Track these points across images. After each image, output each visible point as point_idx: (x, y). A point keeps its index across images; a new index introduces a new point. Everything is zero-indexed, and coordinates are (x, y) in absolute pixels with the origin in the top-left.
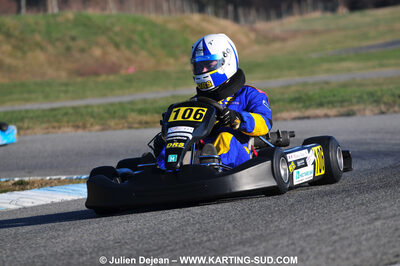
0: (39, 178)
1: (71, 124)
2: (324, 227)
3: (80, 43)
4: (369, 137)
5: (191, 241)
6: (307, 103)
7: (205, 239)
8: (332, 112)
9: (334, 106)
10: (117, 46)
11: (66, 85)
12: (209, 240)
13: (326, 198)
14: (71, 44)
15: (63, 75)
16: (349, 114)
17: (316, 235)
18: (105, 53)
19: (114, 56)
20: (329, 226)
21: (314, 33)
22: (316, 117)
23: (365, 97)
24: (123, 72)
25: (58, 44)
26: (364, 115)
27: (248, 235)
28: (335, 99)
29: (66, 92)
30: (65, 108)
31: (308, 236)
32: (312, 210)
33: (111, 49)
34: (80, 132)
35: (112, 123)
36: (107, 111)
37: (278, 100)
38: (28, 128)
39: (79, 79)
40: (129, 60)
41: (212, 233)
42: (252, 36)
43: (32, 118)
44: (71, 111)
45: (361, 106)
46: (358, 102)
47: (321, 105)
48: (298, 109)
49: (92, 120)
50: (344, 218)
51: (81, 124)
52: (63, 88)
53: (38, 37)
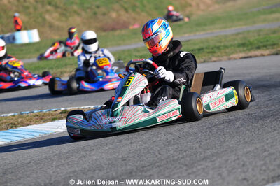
0: (77, 108)
2: (258, 146)
3: (103, 9)
5: (172, 158)
6: (250, 47)
7: (181, 156)
8: (266, 52)
9: (267, 49)
10: (126, 10)
12: (183, 157)
13: (261, 122)
14: (97, 10)
16: (277, 54)
17: (253, 152)
18: (119, 15)
19: (124, 16)
20: (262, 144)
22: (256, 56)
24: (131, 27)
25: (88, 11)
27: (209, 153)
28: (268, 43)
31: (248, 152)
32: (251, 132)
37: (231, 46)
39: (103, 33)
41: (185, 151)
47: (258, 48)
48: (244, 51)
50: (271, 138)
53: (75, 7)
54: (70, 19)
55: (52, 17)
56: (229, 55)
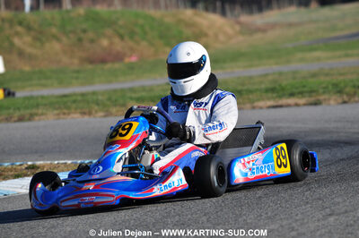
0: (49, 162)
1: (79, 111)
3: (91, 35)
4: (332, 125)
6: (281, 93)
8: (302, 101)
9: (303, 97)
10: (121, 37)
11: (78, 72)
13: (290, 192)
14: (82, 35)
15: (76, 61)
16: (316, 103)
17: (277, 230)
18: (111, 44)
19: (119, 45)
20: (290, 221)
21: (290, 25)
22: (288, 106)
23: (330, 87)
24: (127, 60)
25: (71, 36)
26: (329, 105)
28: (305, 89)
29: (77, 78)
30: (75, 94)
32: (277, 204)
33: (117, 40)
34: (86, 118)
35: (114, 110)
36: (109, 99)
37: (257, 90)
38: (42, 114)
39: (90, 67)
40: (132, 49)
42: (237, 28)
43: (45, 105)
44: (79, 98)
45: (326, 96)
46: (324, 93)
47: (292, 95)
48: (273, 98)
49: (96, 107)
50: (302, 213)
51: (87, 110)
52: (75, 75)
53: (54, 30)
54: (47, 45)
55: (22, 41)
56: (253, 102)
